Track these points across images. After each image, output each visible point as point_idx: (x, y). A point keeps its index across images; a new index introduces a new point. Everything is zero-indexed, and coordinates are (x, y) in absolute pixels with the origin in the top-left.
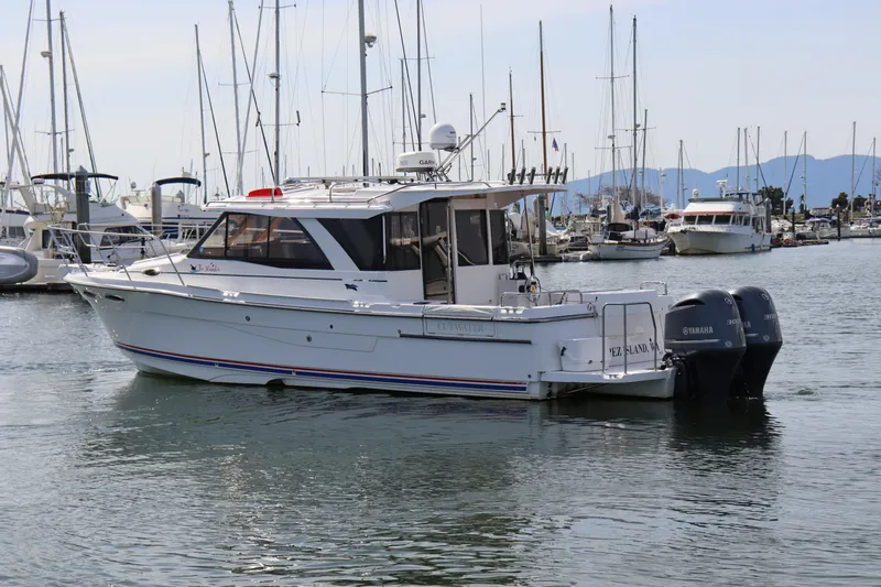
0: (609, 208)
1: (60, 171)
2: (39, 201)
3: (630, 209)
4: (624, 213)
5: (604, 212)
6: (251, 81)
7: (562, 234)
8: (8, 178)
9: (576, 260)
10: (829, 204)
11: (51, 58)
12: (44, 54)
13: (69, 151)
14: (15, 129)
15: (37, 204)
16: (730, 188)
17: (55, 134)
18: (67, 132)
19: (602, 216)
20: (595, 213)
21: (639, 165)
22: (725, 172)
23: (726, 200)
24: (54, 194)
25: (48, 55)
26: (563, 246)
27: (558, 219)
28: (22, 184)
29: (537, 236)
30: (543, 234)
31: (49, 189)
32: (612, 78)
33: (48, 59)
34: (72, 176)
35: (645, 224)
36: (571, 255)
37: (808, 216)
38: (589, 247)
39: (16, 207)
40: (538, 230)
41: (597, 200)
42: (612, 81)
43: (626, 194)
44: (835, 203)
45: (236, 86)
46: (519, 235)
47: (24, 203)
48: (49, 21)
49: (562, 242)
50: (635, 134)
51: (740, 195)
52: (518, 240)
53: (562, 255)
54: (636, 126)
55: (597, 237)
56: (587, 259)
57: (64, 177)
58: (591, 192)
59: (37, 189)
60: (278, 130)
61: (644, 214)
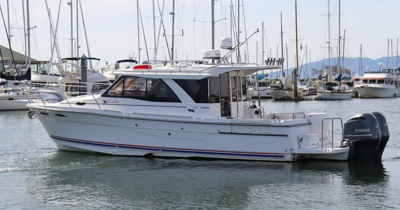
0: (327, 75)
1: (74, 57)
2: (64, 70)
3: (337, 76)
4: (334, 78)
5: (324, 77)
6: (161, 16)
7: (305, 88)
8: (51, 59)
9: (311, 100)
11: (71, 5)
13: (78, 47)
14: (55, 37)
15: (63, 71)
16: (384, 66)
17: (72, 39)
18: (78, 39)
19: (324, 79)
20: (320, 78)
21: (341, 56)
22: (382, 60)
23: (382, 72)
24: (71, 67)
26: (305, 93)
27: (303, 80)
28: (57, 62)
29: (293, 88)
30: (296, 87)
31: (69, 64)
32: (329, 15)
33: (70, 6)
34: (79, 59)
35: (344, 83)
36: (309, 97)
38: (318, 94)
39: (54, 72)
40: (293, 85)
41: (322, 71)
42: (329, 17)
43: (335, 69)
45: (154, 18)
46: (285, 88)
47: (58, 71)
49: (304, 91)
50: (339, 41)
51: (389, 70)
52: (284, 90)
53: (305, 97)
54: (340, 38)
55: (321, 89)
56: (316, 99)
57: (76, 59)
58: (319, 68)
59: (64, 65)
60: (173, 38)
61: (344, 78)
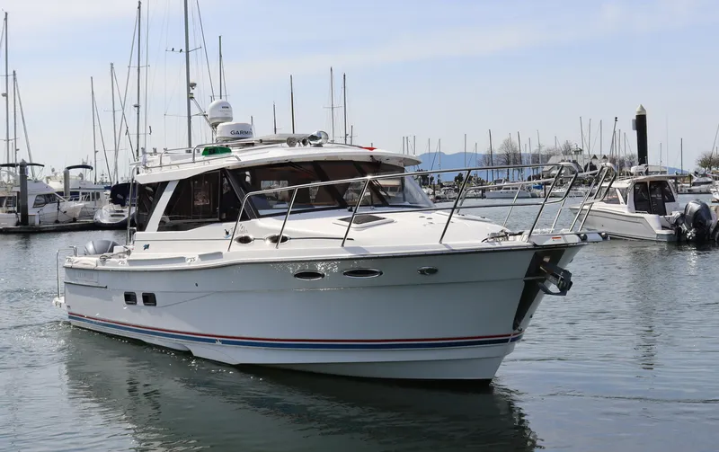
1: (11, 162)
6: (123, 108)
10: (453, 179)
11: (7, 97)
12: (4, 95)
13: (17, 150)
17: (8, 140)
18: (15, 139)
24: (7, 175)
25: (5, 95)
31: (4, 172)
32: (332, 108)
34: (18, 165)
37: (442, 186)
44: (456, 179)
45: (114, 112)
48: (7, 76)
54: (346, 135)
57: (13, 165)
60: (138, 137)
